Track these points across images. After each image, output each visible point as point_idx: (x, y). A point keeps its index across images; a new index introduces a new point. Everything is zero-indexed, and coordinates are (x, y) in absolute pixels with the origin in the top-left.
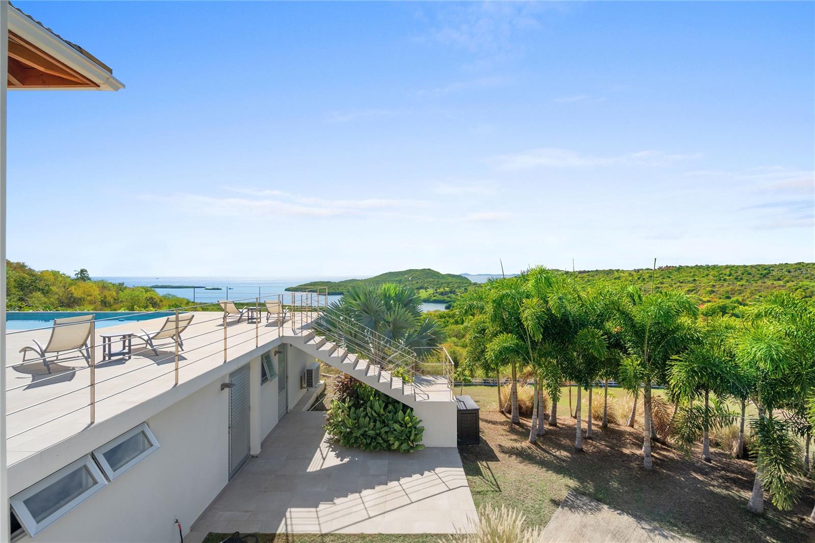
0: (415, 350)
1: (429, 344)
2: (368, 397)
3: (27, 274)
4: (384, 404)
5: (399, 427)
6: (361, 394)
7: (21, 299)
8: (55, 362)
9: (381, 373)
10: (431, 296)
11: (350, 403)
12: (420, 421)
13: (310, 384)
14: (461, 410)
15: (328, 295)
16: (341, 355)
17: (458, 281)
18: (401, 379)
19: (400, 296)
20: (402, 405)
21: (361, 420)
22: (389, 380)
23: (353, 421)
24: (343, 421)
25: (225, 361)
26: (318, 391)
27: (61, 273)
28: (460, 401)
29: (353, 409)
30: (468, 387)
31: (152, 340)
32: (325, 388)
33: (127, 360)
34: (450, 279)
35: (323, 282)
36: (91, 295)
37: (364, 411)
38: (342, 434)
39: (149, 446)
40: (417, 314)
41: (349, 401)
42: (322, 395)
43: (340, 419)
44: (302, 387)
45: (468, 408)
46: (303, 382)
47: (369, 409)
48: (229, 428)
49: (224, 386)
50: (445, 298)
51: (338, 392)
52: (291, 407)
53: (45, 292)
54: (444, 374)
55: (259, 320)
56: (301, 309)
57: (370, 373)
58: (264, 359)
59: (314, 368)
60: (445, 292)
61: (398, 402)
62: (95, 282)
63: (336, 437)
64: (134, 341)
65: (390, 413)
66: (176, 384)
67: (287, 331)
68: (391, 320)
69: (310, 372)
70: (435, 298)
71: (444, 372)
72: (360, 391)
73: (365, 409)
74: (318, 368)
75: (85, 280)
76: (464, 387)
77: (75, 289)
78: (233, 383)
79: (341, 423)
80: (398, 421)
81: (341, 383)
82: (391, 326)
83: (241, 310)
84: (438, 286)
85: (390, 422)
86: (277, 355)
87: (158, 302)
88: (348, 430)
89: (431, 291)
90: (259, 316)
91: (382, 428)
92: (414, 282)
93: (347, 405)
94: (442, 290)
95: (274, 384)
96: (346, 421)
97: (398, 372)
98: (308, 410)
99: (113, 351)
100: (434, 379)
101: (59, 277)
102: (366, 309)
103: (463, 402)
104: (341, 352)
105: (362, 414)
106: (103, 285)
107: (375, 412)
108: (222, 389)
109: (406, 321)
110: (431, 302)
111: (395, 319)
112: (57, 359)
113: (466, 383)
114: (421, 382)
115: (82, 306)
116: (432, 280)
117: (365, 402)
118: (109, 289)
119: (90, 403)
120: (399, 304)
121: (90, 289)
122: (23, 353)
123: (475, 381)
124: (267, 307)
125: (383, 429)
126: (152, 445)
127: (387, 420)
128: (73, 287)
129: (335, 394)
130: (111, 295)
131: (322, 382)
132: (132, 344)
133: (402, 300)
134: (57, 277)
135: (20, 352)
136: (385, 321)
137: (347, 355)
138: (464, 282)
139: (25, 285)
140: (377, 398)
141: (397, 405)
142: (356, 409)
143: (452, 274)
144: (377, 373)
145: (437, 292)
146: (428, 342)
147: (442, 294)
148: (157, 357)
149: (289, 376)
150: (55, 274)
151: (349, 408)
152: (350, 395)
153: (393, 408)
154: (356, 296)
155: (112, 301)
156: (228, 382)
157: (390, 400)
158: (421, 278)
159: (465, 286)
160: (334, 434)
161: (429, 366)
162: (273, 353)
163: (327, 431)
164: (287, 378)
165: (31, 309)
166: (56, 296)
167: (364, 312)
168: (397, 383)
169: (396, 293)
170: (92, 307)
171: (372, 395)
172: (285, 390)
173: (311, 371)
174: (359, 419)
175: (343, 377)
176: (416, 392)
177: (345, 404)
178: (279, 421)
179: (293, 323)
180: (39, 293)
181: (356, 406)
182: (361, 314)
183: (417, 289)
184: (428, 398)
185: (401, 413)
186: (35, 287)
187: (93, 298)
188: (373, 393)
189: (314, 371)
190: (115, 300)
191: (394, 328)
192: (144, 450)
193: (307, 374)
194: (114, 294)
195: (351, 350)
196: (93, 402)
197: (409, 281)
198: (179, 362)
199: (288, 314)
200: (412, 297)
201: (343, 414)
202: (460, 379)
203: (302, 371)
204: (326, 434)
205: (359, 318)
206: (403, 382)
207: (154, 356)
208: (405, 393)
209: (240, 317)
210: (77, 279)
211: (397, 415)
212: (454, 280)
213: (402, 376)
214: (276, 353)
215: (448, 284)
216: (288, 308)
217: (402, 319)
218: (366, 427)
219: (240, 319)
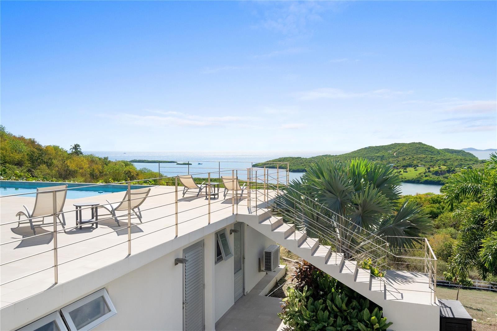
0: (388, 240)
1: (408, 233)
2: (330, 289)
3: (36, 149)
4: (347, 298)
5: (364, 327)
6: (322, 284)
7: (29, 171)
8: (41, 226)
9: (344, 262)
10: (422, 176)
11: (308, 292)
12: (391, 323)
13: (268, 268)
14: (445, 317)
15: (289, 171)
16: (299, 238)
17: (460, 157)
18: (369, 271)
19: (373, 174)
20: (368, 302)
21: (320, 313)
22: (354, 271)
23: (311, 313)
24: (299, 311)
25: (177, 236)
26: (278, 276)
27: (60, 148)
28: (446, 307)
29: (311, 300)
30: (468, 291)
31: (115, 211)
32: (286, 274)
33: (94, 229)
34: (448, 155)
35: (293, 158)
36: (82, 168)
37: (323, 303)
38: (299, 326)
39: (108, 311)
40: (393, 197)
41: (308, 290)
42: (282, 281)
43: (297, 309)
44: (260, 270)
45: (456, 317)
46: (261, 265)
47: (329, 302)
48: (183, 303)
49: (178, 261)
50: (441, 178)
51: (296, 279)
52: (248, 289)
53: (49, 165)
54: (425, 271)
55: (216, 196)
56: (257, 186)
57: (332, 262)
58: (219, 236)
59: (273, 251)
60: (441, 171)
61: (365, 298)
62: (85, 157)
63: (293, 328)
64: (100, 211)
65: (354, 310)
66: (129, 255)
67: (242, 209)
68: (360, 202)
69: (268, 255)
70: (426, 178)
71: (426, 268)
72: (320, 280)
73: (325, 301)
74: (277, 251)
75: (78, 155)
76: (461, 291)
77: (70, 162)
78: (186, 259)
79: (298, 314)
80: (364, 319)
81: (299, 269)
82: (360, 208)
83: (199, 186)
84: (432, 164)
85: (354, 321)
86: (233, 233)
87: (135, 175)
88: (305, 322)
89: (421, 170)
90: (216, 192)
91: (343, 325)
92: (401, 158)
93: (304, 294)
94: (436, 168)
95: (229, 264)
96: (303, 312)
97: (366, 264)
98: (266, 295)
99: (84, 219)
100: (411, 276)
101: (59, 151)
102: (331, 188)
103: (450, 308)
104: (298, 235)
105: (321, 306)
106: (92, 160)
107: (336, 306)
108: (176, 264)
109: (378, 204)
110: (422, 183)
111: (365, 201)
112: (43, 224)
113: (465, 285)
114: (395, 277)
115: (75, 178)
116: (424, 156)
117: (326, 294)
118: (96, 163)
119: (54, 265)
120: (370, 184)
121: (82, 163)
122: (18, 216)
123: (479, 284)
124: (224, 182)
125: (345, 327)
126: (110, 311)
127: (350, 317)
128: (69, 161)
129: (292, 281)
130: (97, 168)
131: (282, 266)
132: (98, 215)
133: (375, 179)
134: (58, 152)
135: (17, 216)
136: (352, 202)
137: (306, 239)
138: (468, 159)
139: (34, 158)
140: (340, 291)
141: (363, 301)
142: (314, 301)
143: (450, 148)
144: (339, 262)
145: (429, 171)
146: (408, 230)
147: (436, 173)
148: (119, 227)
149: (246, 257)
150: (56, 148)
151: (307, 298)
152: (308, 284)
153: (358, 304)
154: (319, 173)
155: (98, 173)
156: (182, 258)
157: (355, 295)
158: (409, 153)
159: (468, 164)
160: (290, 325)
161: (416, 260)
162: (228, 232)
163: (283, 320)
164: (244, 258)
165: (35, 179)
166: (57, 169)
167: (327, 192)
168: (364, 276)
169: (367, 170)
170: (83, 179)
171: (333, 286)
172: (241, 272)
173: (270, 253)
174: (317, 312)
175: (301, 263)
176: (387, 288)
177: (303, 293)
178: (235, 304)
179: (249, 200)
180: (45, 166)
181: (315, 296)
182: (325, 194)
183: (403, 166)
184: (402, 297)
185: (366, 311)
186: (42, 160)
187: (84, 170)
188: (336, 284)
189: (272, 254)
190: (100, 173)
191: (364, 211)
192: (104, 314)
193: (266, 256)
194: (100, 167)
195: (310, 234)
196: (56, 265)
197: (394, 157)
198: (131, 234)
199: (245, 192)
200: (388, 175)
201: (300, 304)
202: (456, 279)
203: (260, 253)
204: (282, 323)
205: (322, 198)
206: (371, 276)
207: (117, 226)
208: (373, 289)
209: (199, 193)
210: (72, 154)
211: (361, 313)
212: (454, 156)
213: (371, 268)
214: (232, 231)
215: (446, 162)
216: (245, 185)
217: (373, 201)
218: (325, 322)
219: (198, 194)
